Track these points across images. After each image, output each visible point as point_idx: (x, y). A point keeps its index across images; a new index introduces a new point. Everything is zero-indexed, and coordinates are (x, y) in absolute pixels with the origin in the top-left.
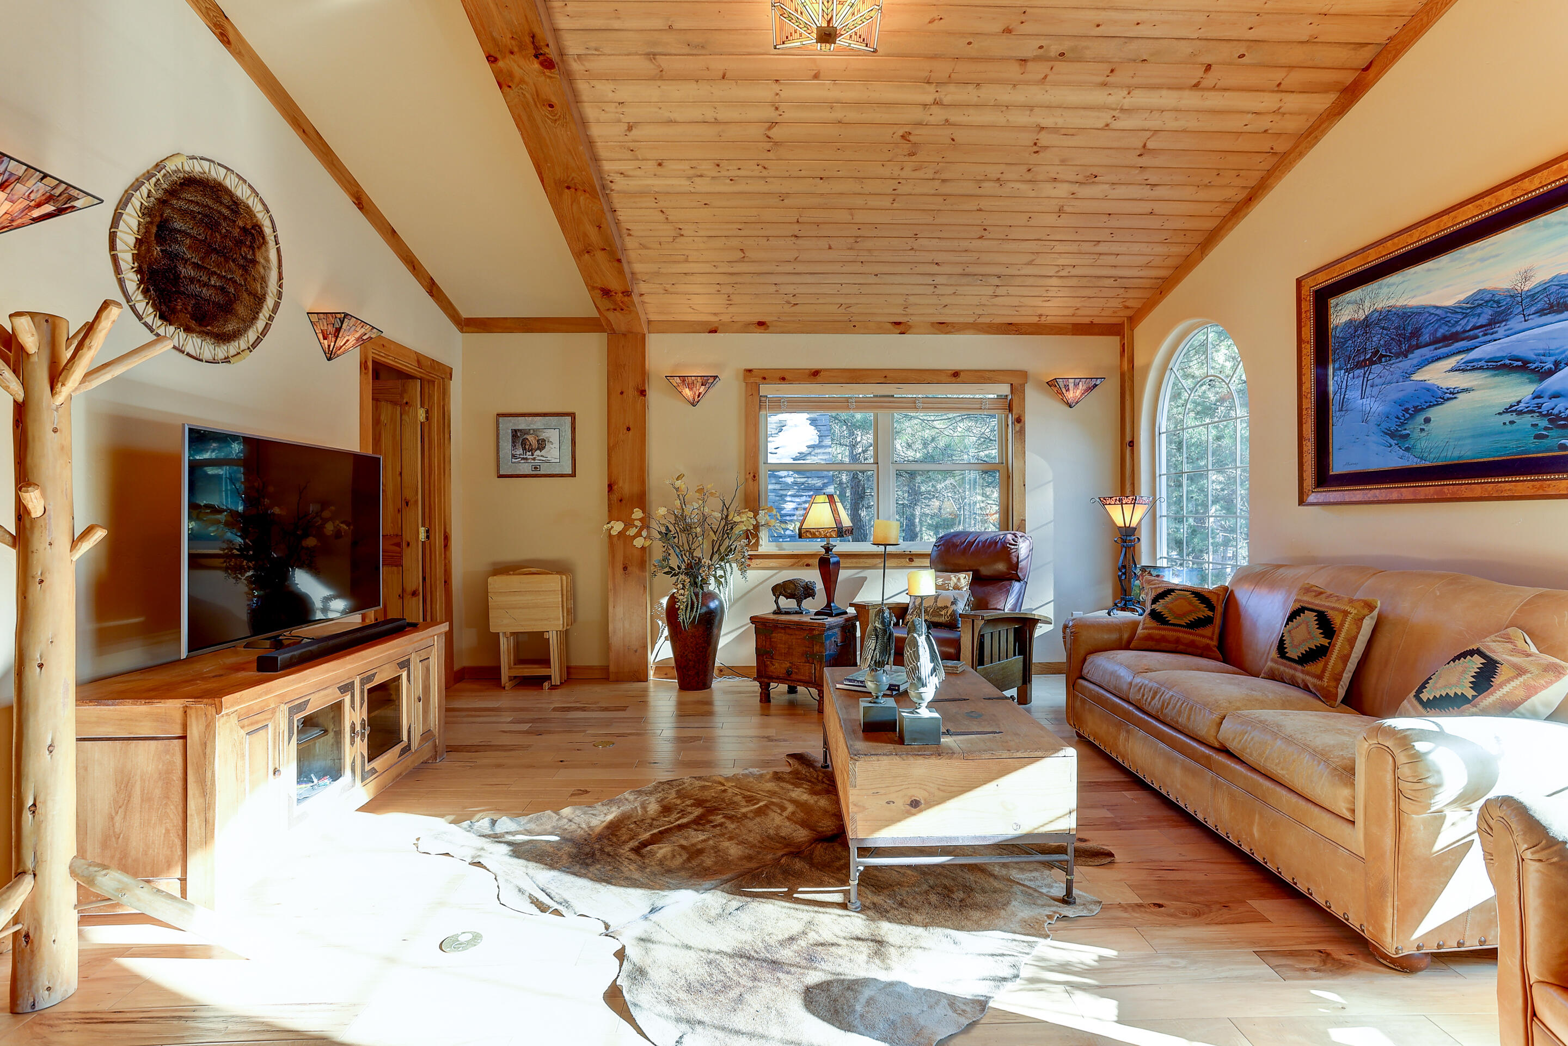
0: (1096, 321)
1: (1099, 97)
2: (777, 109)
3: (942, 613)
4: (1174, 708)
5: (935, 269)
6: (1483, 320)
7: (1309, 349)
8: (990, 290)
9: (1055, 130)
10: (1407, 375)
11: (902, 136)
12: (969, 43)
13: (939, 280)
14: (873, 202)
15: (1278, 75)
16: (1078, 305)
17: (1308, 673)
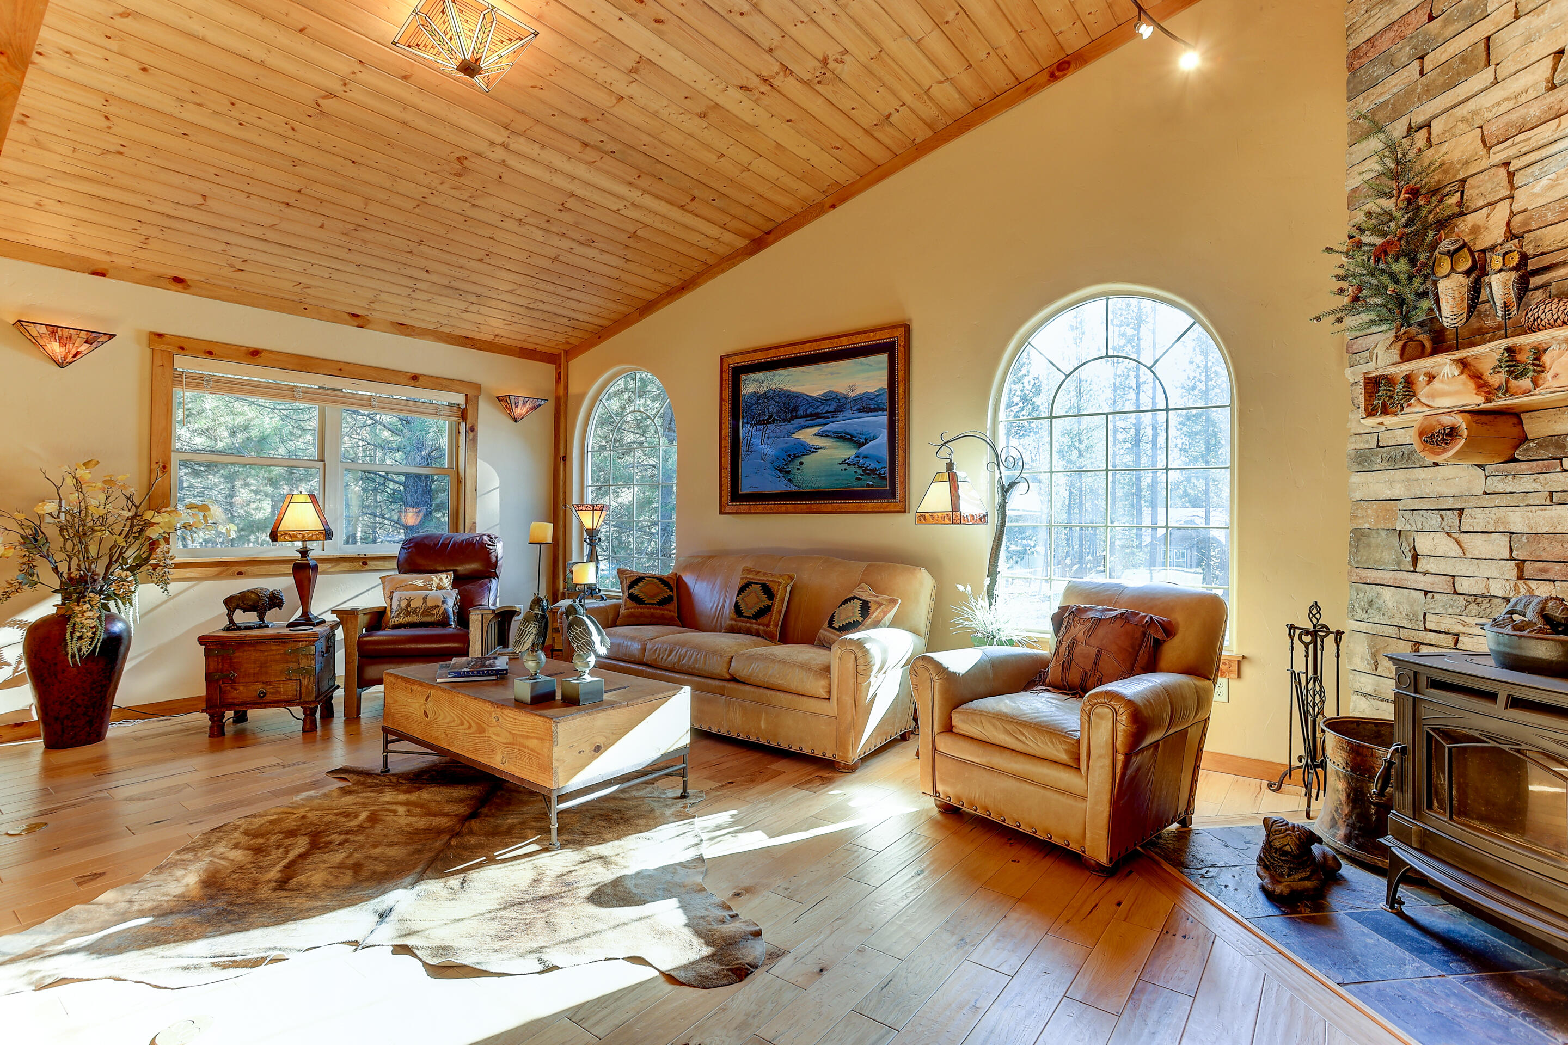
0: (540, 348)
1: (622, 190)
2: (345, 84)
3: (434, 612)
4: (690, 659)
5: (424, 275)
6: (831, 409)
7: (727, 406)
8: (463, 306)
9: (582, 200)
10: (790, 434)
11: (458, 158)
12: (553, 115)
13: (420, 285)
14: (396, 200)
15: (727, 219)
16: (532, 333)
17: (760, 624)
